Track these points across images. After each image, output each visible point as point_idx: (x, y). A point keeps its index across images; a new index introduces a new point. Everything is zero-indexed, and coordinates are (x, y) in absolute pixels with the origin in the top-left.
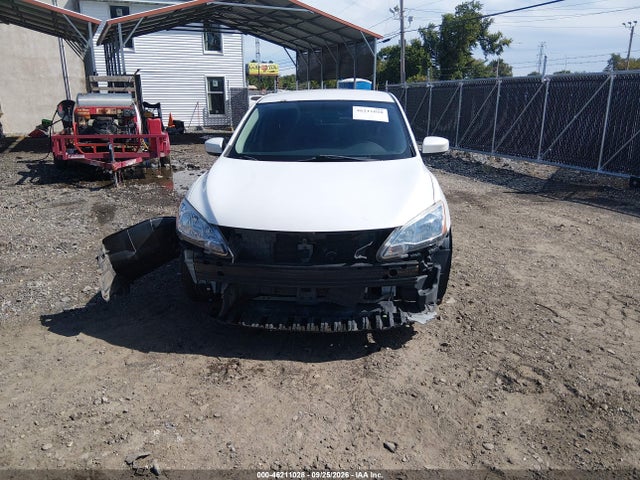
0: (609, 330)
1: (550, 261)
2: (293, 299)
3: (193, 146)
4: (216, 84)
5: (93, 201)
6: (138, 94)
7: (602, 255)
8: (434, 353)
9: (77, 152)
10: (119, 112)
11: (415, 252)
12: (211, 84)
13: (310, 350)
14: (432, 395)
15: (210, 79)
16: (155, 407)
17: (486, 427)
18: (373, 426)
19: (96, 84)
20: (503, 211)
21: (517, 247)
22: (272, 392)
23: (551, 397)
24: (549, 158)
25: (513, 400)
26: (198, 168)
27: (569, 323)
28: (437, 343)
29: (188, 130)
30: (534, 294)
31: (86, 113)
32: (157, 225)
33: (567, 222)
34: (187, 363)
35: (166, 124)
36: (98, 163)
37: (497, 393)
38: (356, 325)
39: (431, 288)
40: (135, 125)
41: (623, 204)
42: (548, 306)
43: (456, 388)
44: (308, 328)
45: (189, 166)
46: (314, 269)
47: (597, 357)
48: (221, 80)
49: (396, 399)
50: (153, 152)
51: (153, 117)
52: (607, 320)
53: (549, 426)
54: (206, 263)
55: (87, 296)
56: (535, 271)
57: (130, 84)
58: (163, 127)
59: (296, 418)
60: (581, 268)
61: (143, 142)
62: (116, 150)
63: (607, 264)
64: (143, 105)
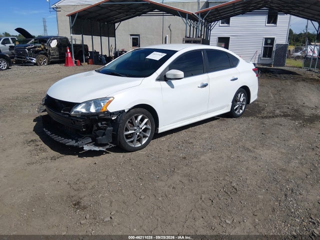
4: (269, 42)
12: (266, 42)
15: (266, 39)
57: (199, 42)
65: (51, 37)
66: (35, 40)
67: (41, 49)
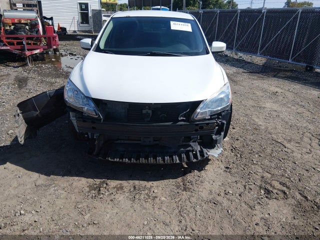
0: (315, 156)
1: (275, 114)
2: (139, 142)
3: (72, 42)
4: (84, 7)
5: (15, 74)
6: (40, 11)
7: (301, 110)
8: (222, 173)
9: (5, 45)
10: (29, 21)
11: (214, 115)
12: (81, 7)
13: (150, 173)
14: (226, 203)
15: (81, 4)
16: (56, 217)
17: (260, 224)
18: (194, 227)
19: (15, 5)
20: (244, 84)
21: (256, 105)
22: (129, 203)
23: (293, 202)
24: (264, 54)
25: (273, 205)
26: (75, 55)
27: (293, 152)
28: (223, 167)
29: (69, 33)
30: (271, 134)
31: (9, 21)
32: (52, 95)
33: (279, 90)
34: (75, 184)
35: (56, 29)
36: (17, 52)
37: (263, 200)
38: (177, 158)
39: (220, 134)
40: (38, 29)
41: (304, 80)
42: (279, 141)
43: (239, 197)
44: (149, 161)
45: (70, 54)
46: (153, 126)
47: (312, 174)
48: (86, 5)
49: (205, 206)
50: (49, 45)
51: (49, 25)
52: (312, 150)
53: (296, 222)
54: (84, 121)
55: (11, 137)
56: (269, 120)
57: (35, 6)
58: (54, 31)
59: (146, 223)
60: (291, 118)
61: (43, 39)
62: (28, 44)
63: (304, 114)
64: (43, 18)
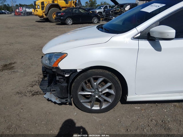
65: (126, 4)
66: (118, 6)
67: (118, 11)
